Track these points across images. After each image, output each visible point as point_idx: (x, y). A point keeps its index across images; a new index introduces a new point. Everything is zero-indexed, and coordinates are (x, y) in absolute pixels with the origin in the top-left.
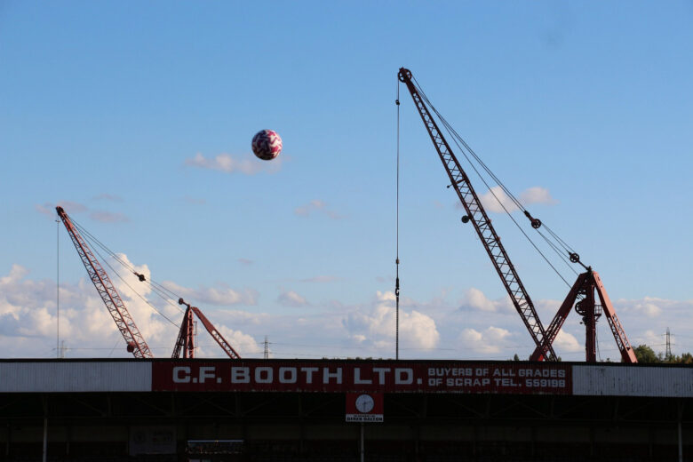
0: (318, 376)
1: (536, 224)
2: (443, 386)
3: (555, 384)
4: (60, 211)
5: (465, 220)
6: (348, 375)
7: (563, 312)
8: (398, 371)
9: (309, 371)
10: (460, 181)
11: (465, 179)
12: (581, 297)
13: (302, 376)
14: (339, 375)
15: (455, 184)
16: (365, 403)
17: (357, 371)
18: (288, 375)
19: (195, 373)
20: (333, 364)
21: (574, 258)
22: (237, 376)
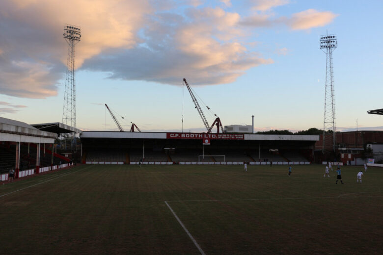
0: (198, 136)
1: (209, 109)
2: (221, 138)
3: (241, 138)
4: (106, 105)
5: (196, 107)
6: (203, 136)
7: (213, 125)
8: (213, 135)
9: (196, 135)
10: (195, 100)
11: (196, 100)
12: (216, 123)
13: (195, 136)
14: (202, 136)
15: (194, 101)
16: (207, 141)
17: (205, 135)
18: (192, 136)
19: (175, 135)
20: (201, 134)
21: (215, 115)
22: (183, 136)
